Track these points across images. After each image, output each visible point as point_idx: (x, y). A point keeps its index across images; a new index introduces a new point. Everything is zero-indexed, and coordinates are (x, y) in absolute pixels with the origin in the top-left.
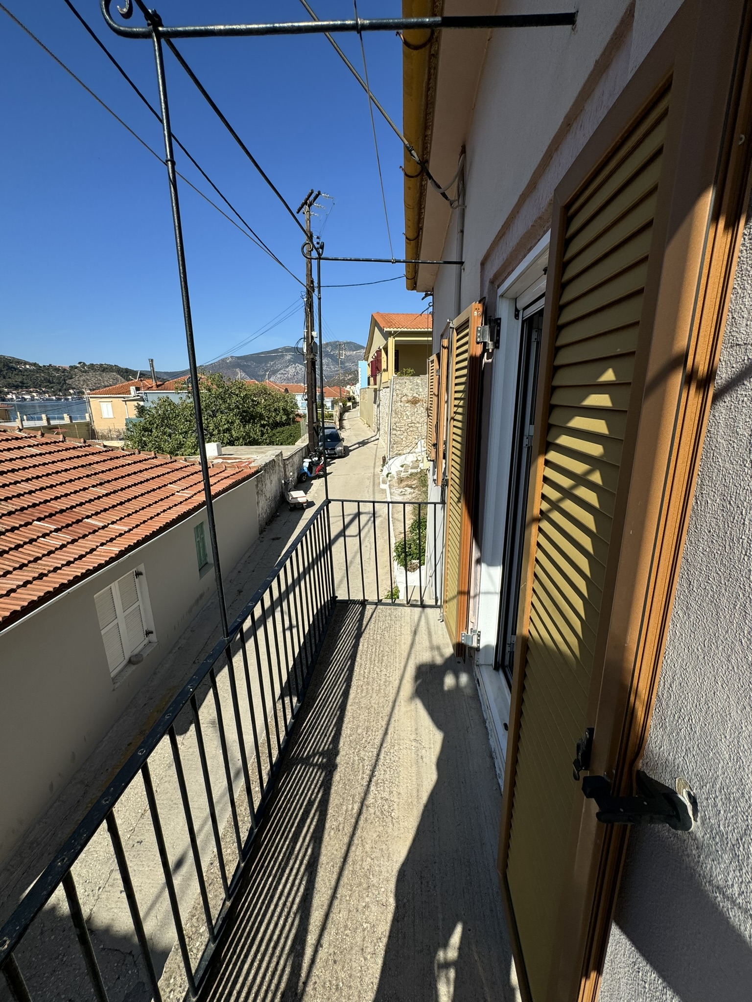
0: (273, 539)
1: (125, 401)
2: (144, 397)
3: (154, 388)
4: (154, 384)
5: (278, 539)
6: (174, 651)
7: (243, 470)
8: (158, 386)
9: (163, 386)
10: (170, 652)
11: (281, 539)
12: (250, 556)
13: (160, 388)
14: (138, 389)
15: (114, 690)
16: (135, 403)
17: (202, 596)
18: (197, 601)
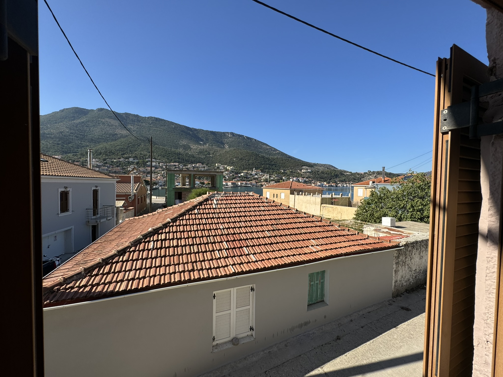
0: (403, 308)
1: (366, 188)
2: (376, 186)
3: (382, 182)
4: (383, 179)
5: (407, 310)
6: (265, 352)
7: (382, 242)
8: (385, 181)
9: (388, 181)
10: (263, 351)
11: (410, 312)
12: (370, 312)
13: (386, 182)
14: (374, 182)
15: (212, 352)
16: (371, 190)
17: (306, 324)
18: (301, 326)
